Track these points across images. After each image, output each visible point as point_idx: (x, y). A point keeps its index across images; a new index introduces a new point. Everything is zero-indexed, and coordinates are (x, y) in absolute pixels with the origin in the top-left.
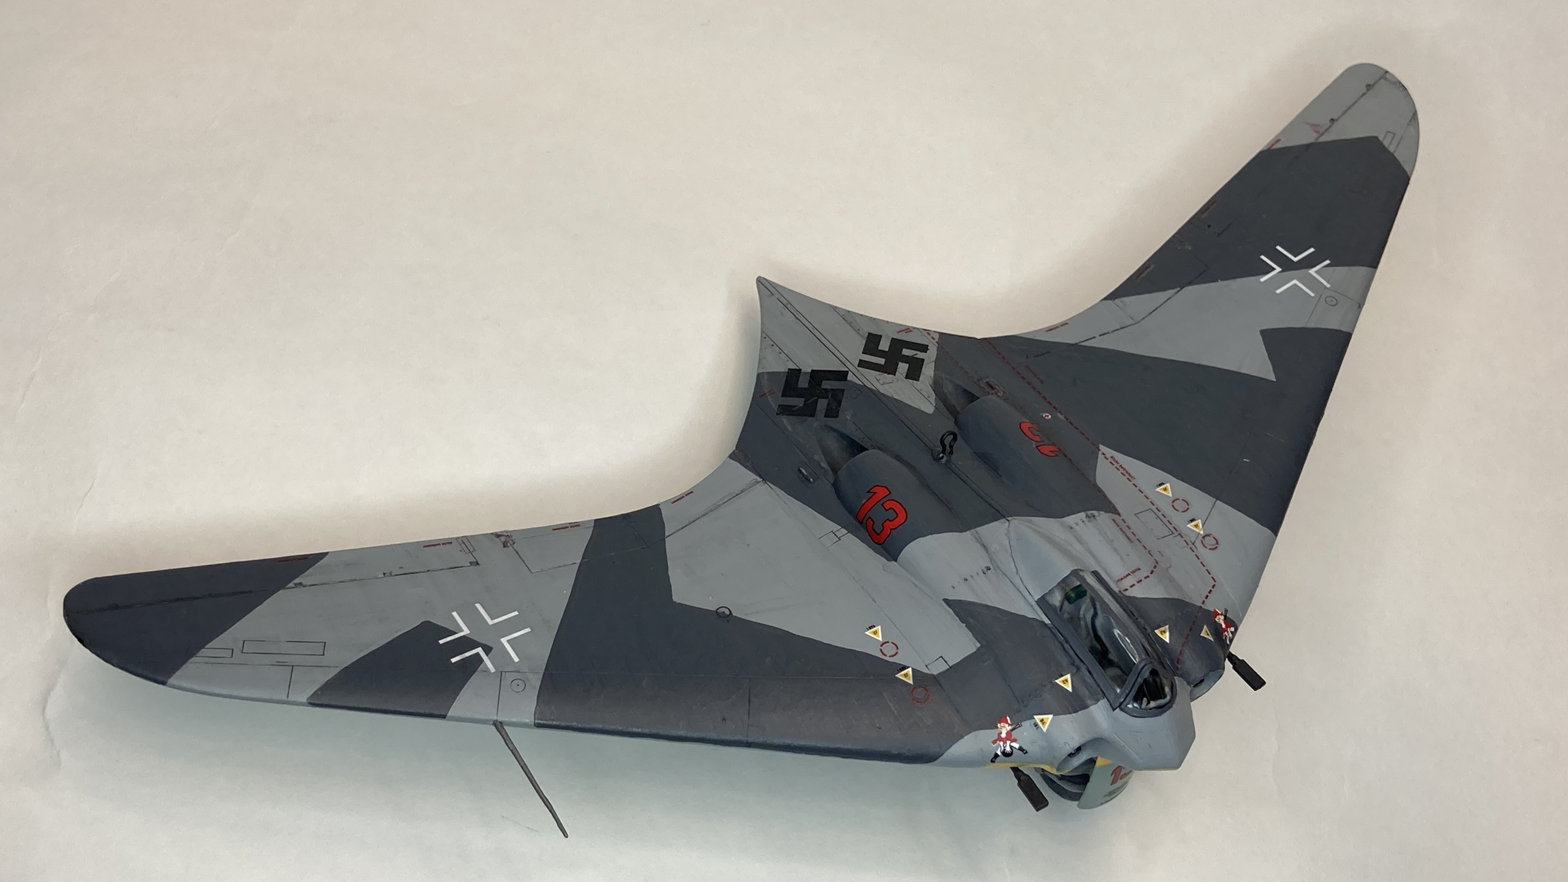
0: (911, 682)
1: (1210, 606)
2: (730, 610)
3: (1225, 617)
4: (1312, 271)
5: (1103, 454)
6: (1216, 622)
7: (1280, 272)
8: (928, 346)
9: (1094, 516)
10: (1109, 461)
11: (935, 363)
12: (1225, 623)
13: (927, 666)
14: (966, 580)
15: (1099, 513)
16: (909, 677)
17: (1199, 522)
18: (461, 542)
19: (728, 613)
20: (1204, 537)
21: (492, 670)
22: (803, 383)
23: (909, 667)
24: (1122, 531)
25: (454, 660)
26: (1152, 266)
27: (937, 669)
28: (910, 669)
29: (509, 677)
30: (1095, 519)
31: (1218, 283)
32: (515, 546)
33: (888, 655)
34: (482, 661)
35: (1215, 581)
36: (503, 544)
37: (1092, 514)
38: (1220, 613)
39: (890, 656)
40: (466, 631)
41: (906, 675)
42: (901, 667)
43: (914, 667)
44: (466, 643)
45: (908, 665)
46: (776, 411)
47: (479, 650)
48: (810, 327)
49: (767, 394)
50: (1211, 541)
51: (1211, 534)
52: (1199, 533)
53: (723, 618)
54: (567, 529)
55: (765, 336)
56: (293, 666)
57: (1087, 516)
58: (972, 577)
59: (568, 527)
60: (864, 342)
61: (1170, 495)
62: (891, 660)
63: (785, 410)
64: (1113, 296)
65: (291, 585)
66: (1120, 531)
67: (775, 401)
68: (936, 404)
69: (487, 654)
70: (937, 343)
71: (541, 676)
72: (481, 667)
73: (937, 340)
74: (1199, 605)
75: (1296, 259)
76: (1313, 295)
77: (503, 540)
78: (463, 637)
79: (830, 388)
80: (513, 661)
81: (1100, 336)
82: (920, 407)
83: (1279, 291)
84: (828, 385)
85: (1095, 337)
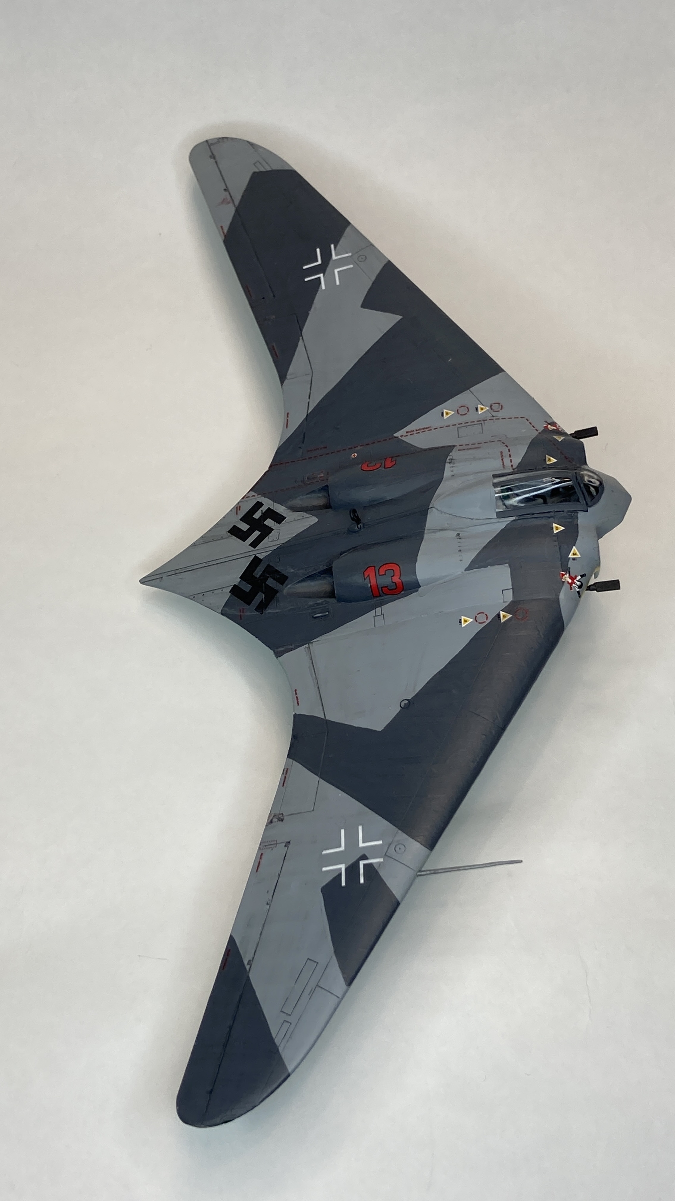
0: (510, 616)
2: (406, 700)
4: (334, 257)
5: (402, 436)
6: (550, 430)
7: (324, 275)
8: (258, 501)
9: (452, 459)
10: (409, 435)
11: (275, 502)
12: (552, 427)
13: (504, 602)
14: (460, 551)
16: (506, 615)
17: (479, 406)
18: (265, 847)
19: (407, 702)
20: (492, 409)
21: (381, 860)
22: (247, 588)
23: (500, 612)
25: (362, 881)
26: (274, 344)
27: (509, 597)
29: (391, 851)
30: (454, 459)
31: (310, 314)
32: (284, 814)
34: (371, 864)
35: (524, 418)
36: (280, 821)
37: (449, 460)
38: (545, 425)
39: (486, 620)
40: (343, 867)
41: (504, 616)
42: (497, 617)
43: (501, 609)
44: (352, 870)
45: (498, 612)
46: (259, 613)
47: (362, 863)
48: (204, 565)
49: (242, 614)
50: (496, 406)
51: (491, 404)
52: (488, 410)
53: (408, 706)
54: (287, 777)
55: (193, 597)
56: (317, 985)
57: (449, 463)
58: (460, 546)
59: (285, 777)
60: (234, 537)
61: (453, 413)
62: (489, 620)
63: (262, 607)
64: (282, 377)
65: (248, 967)
66: (468, 450)
67: (250, 611)
68: (311, 514)
69: (367, 859)
70: (258, 495)
71: (400, 832)
72: (376, 866)
73: (256, 494)
74: (538, 433)
75: (319, 262)
76: (351, 266)
77: (276, 820)
78: (346, 870)
79: (261, 572)
80: (380, 845)
81: (309, 398)
82: (309, 525)
83: (338, 283)
84: (258, 572)
85: (309, 402)
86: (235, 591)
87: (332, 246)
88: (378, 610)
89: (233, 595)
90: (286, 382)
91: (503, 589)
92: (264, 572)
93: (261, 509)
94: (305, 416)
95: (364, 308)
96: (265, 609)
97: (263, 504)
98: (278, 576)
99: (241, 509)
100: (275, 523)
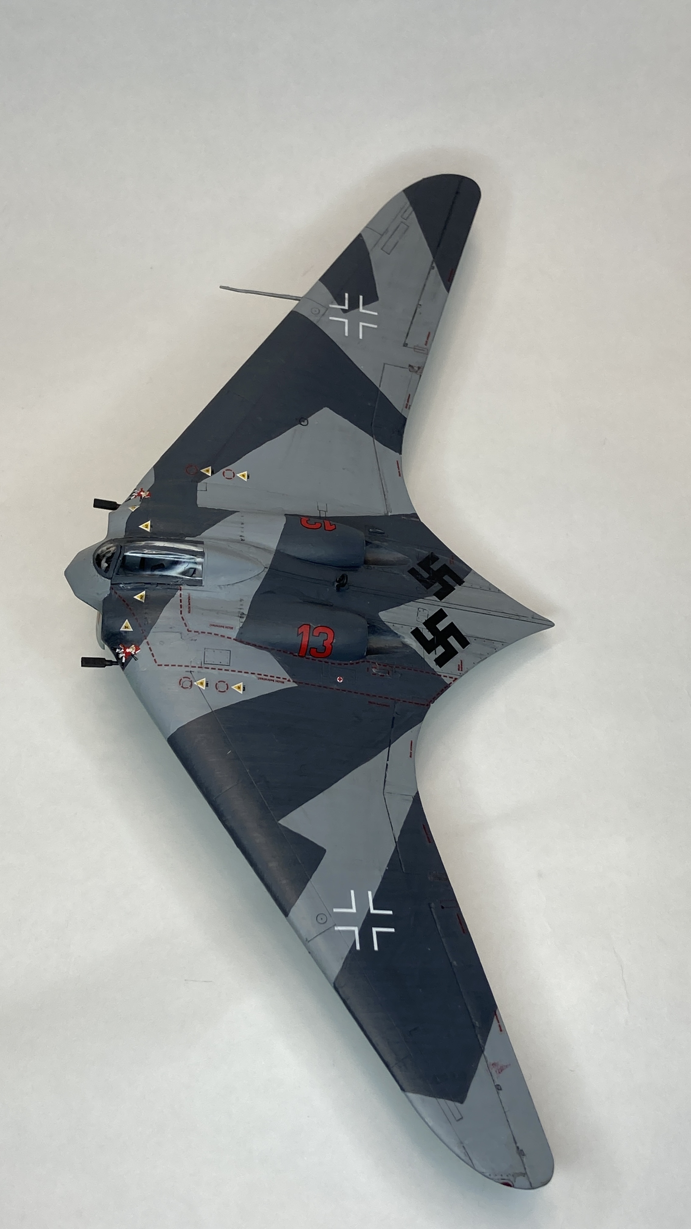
0: (202, 471)
1: (144, 646)
2: (303, 425)
3: (133, 656)
4: (356, 930)
5: (289, 681)
6: (132, 645)
7: (369, 910)
8: (441, 667)
9: (241, 617)
10: (281, 678)
11: (422, 658)
12: (129, 652)
13: (206, 483)
14: (242, 524)
15: (242, 622)
16: (205, 472)
17: (203, 687)
18: (424, 349)
19: (302, 423)
20: (191, 681)
21: (331, 306)
22: (448, 579)
23: (211, 475)
24: (221, 627)
25: (347, 295)
26: (428, 844)
27: (201, 486)
28: (210, 475)
29: (323, 310)
30: (238, 616)
31: (386, 866)
32: (408, 370)
33: (225, 471)
34: (339, 305)
35: (158, 665)
36: (412, 366)
37: (243, 617)
38: (137, 652)
39: (224, 473)
40: (361, 309)
41: (208, 471)
42: (214, 472)
43: (209, 477)
44: (354, 305)
45: (212, 476)
46: (435, 554)
47: (346, 307)
49: (452, 560)
50: (186, 683)
51: (191, 688)
52: (196, 681)
53: (301, 419)
55: (497, 590)
56: (384, 235)
57: (243, 614)
58: (243, 528)
59: (408, 402)
60: (464, 634)
61: (233, 687)
62: (222, 471)
63: (433, 558)
64: (417, 800)
65: (434, 265)
66: (223, 625)
67: (443, 560)
68: (385, 624)
69: (342, 309)
70: (440, 675)
71: (315, 322)
72: (336, 303)
73: (442, 677)
74: (147, 638)
75: (375, 930)
76: (335, 910)
77: (415, 368)
78: (358, 307)
79: (434, 585)
80: (332, 316)
81: (387, 765)
82: (387, 612)
83: (352, 892)
84: (437, 587)
85: (388, 760)
86: (460, 582)
87: (358, 947)
88: (323, 515)
89: (462, 578)
90: (414, 794)
91: (206, 492)
92: (432, 585)
93: (437, 656)
94: (392, 746)
95: (323, 848)
96: (429, 556)
97: (435, 660)
98: (417, 576)
99: (457, 665)
100: (421, 631)
